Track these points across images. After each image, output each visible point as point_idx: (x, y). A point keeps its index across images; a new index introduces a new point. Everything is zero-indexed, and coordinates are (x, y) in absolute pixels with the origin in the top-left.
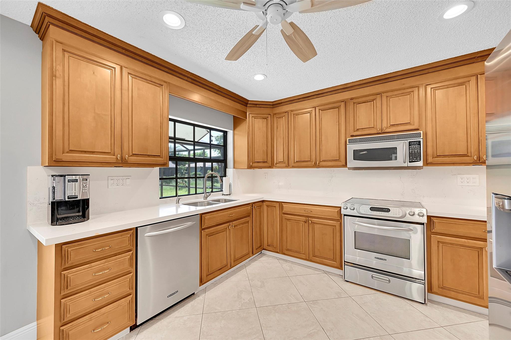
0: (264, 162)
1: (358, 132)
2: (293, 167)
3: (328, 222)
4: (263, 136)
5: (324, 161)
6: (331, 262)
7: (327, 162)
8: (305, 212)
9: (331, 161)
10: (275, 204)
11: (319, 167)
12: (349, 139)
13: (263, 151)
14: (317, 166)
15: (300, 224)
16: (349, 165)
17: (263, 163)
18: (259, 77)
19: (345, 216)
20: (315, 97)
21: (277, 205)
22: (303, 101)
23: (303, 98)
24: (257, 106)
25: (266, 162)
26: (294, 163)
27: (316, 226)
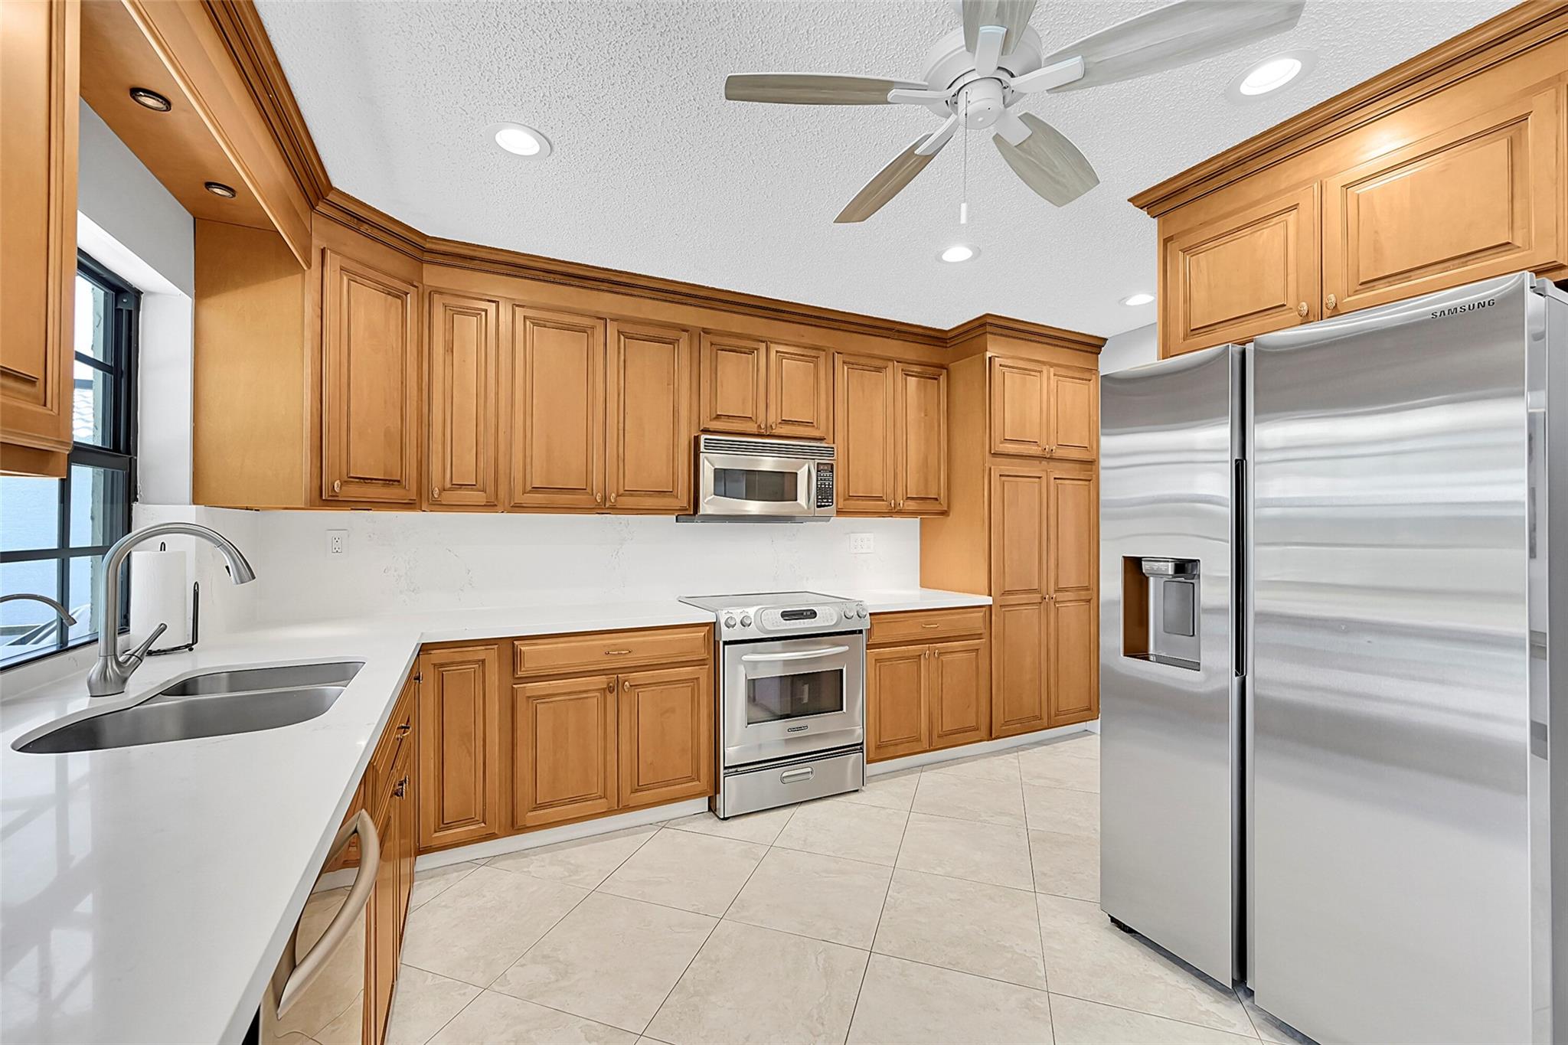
0: (388, 482)
1: (718, 423)
2: (518, 508)
3: (678, 674)
4: (389, 370)
5: (632, 493)
6: (686, 785)
7: (640, 496)
8: (607, 658)
9: (650, 496)
10: (480, 653)
11: (615, 509)
12: (706, 439)
13: (385, 436)
14: (608, 508)
15: (589, 700)
16: (705, 508)
17: (384, 485)
18: (518, 141)
19: (726, 647)
20: (604, 286)
21: (491, 655)
22: (560, 283)
23: (565, 275)
24: (364, 228)
25: (398, 481)
26: (524, 493)
27: (645, 695)
